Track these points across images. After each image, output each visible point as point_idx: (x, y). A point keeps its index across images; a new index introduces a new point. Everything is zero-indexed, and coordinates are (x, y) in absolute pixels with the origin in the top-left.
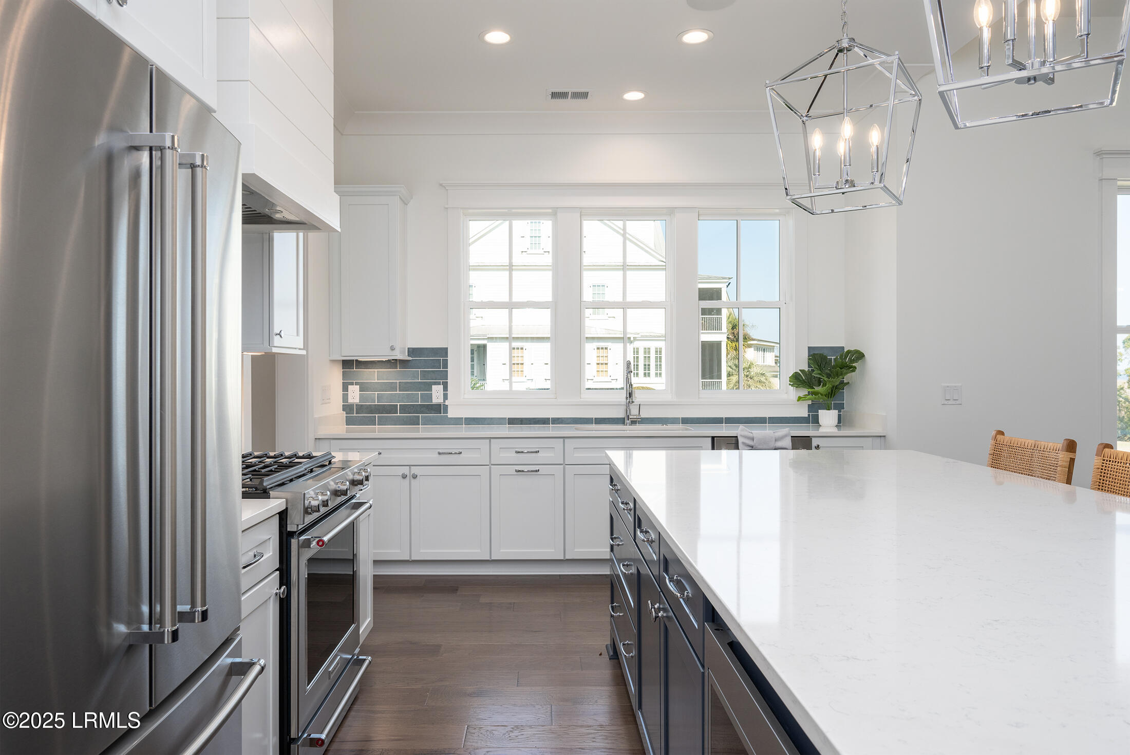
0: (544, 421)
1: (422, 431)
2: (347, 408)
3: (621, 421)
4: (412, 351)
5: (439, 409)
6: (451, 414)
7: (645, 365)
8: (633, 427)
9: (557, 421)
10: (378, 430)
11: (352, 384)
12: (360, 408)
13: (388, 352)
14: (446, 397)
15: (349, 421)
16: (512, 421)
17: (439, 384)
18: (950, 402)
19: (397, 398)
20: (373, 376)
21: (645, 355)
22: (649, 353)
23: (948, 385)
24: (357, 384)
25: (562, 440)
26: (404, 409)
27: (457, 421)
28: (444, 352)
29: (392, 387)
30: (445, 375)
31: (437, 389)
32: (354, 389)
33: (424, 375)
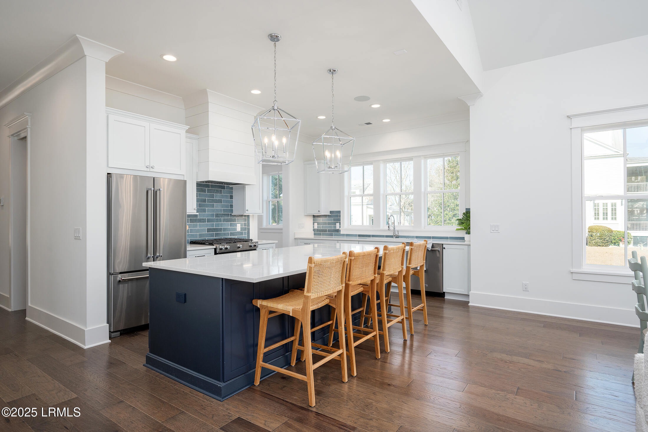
0: (369, 236)
1: (334, 238)
2: (314, 230)
3: (392, 237)
4: (331, 212)
5: (338, 231)
6: (341, 233)
7: (604, 213)
8: (397, 239)
9: (373, 236)
10: (322, 237)
11: (315, 222)
12: (318, 230)
13: (318, 212)
14: (340, 227)
15: (315, 234)
16: (360, 236)
17: (338, 223)
18: (494, 232)
19: (327, 227)
20: (321, 220)
21: (604, 207)
22: (607, 206)
23: (493, 224)
24: (317, 222)
25: (358, 242)
26: (329, 231)
27: (343, 235)
28: (339, 212)
29: (325, 223)
30: (339, 220)
31: (338, 224)
32: (316, 224)
33: (334, 220)
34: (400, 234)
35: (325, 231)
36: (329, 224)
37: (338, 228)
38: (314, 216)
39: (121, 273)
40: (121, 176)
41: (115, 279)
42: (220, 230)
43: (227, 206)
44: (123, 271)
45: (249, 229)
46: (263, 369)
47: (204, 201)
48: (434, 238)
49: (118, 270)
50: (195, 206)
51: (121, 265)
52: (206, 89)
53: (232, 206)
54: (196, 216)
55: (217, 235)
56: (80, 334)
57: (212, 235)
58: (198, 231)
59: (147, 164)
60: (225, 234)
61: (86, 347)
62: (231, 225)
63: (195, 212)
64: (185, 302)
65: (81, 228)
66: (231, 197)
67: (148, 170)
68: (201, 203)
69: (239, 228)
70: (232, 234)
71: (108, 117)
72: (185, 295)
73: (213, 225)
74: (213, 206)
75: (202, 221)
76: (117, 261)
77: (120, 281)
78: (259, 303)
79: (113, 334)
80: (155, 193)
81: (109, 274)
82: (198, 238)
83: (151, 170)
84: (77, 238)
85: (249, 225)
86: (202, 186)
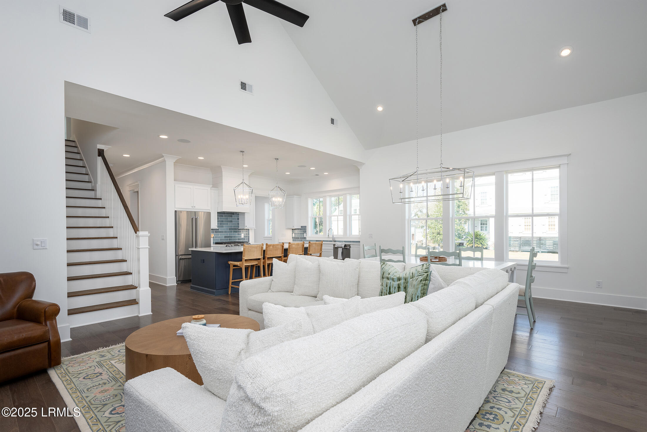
2: (293, 238)
3: (331, 241)
4: (301, 227)
6: (307, 240)
15: (293, 240)
20: (296, 231)
26: (301, 238)
28: (306, 227)
29: (298, 234)
30: (306, 231)
31: (305, 234)
32: (294, 234)
33: (303, 231)
34: (336, 240)
35: (299, 238)
36: (301, 234)
37: (305, 236)
38: (293, 229)
39: (181, 255)
40: (181, 211)
41: (178, 257)
42: (232, 237)
43: (236, 224)
44: (182, 254)
45: (249, 237)
46: (232, 287)
47: (223, 221)
48: (345, 241)
49: (180, 254)
50: (217, 225)
51: (181, 251)
52: (220, 166)
53: (238, 224)
54: (218, 229)
55: (229, 240)
56: (165, 280)
57: (227, 240)
58: (219, 237)
59: (192, 205)
60: (234, 239)
61: (167, 285)
62: (238, 234)
63: (217, 228)
64: (204, 262)
65: (164, 235)
66: (238, 219)
67: (193, 208)
68: (220, 223)
69: (242, 236)
70: (238, 239)
71: (175, 185)
72: (204, 260)
73: (227, 234)
74: (227, 224)
75: (222, 232)
76: (180, 250)
77: (180, 259)
78: (230, 262)
79: (178, 282)
80: (196, 219)
81: (176, 255)
82: (219, 241)
83: (194, 208)
84: (163, 239)
85: (249, 234)
86: (221, 214)
